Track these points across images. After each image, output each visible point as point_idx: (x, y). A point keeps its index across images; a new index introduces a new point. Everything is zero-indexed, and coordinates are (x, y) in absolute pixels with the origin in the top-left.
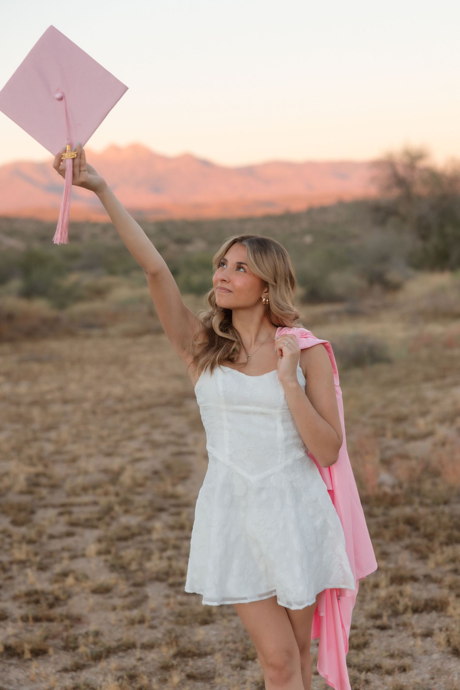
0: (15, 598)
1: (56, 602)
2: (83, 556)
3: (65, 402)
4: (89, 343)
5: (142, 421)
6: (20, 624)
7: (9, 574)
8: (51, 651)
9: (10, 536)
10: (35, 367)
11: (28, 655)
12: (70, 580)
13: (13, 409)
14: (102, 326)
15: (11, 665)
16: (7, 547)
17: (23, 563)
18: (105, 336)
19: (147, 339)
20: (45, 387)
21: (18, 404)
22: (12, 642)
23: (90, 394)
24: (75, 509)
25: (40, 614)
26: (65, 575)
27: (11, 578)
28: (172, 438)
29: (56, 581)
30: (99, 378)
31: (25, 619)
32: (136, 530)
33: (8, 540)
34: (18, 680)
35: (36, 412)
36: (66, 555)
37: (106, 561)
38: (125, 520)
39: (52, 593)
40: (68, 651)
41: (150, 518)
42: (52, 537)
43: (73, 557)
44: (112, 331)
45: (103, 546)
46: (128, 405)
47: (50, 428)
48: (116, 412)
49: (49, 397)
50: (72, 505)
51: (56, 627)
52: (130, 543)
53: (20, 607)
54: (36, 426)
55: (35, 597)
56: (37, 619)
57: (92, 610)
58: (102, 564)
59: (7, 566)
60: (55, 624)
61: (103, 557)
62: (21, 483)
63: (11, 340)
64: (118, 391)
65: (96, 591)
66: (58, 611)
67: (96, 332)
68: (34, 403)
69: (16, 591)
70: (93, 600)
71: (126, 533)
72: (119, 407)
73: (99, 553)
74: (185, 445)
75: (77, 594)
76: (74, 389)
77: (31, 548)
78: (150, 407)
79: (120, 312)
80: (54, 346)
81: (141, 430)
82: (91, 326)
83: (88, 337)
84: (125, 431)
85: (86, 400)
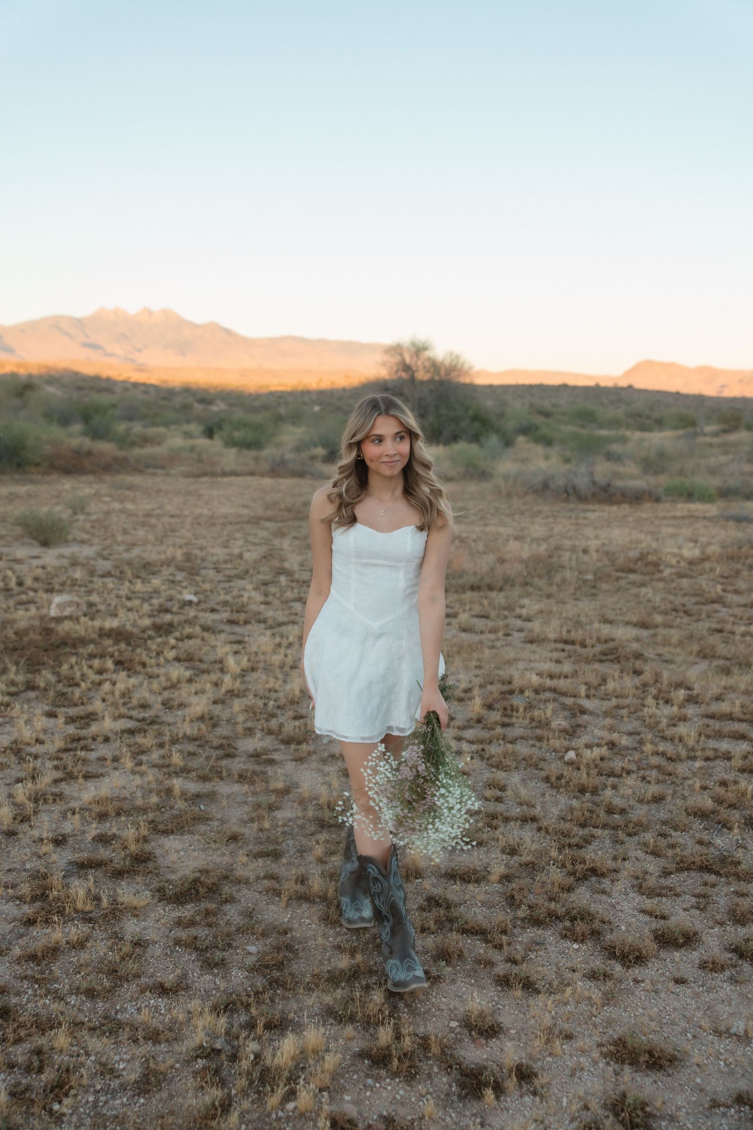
3: (172, 516)
4: (158, 479)
5: (238, 531)
10: (130, 494)
13: (134, 518)
14: (163, 468)
18: (168, 475)
19: (205, 479)
20: (149, 507)
21: (136, 516)
23: (186, 513)
28: (264, 541)
30: (185, 503)
44: (172, 472)
46: (221, 521)
47: (173, 531)
48: (214, 524)
49: (155, 512)
54: (160, 528)
64: (206, 512)
67: (159, 471)
68: (148, 515)
72: (214, 521)
78: (237, 523)
79: (174, 458)
80: (130, 479)
81: (238, 535)
82: (155, 467)
83: (154, 474)
84: (228, 535)
85: (187, 516)
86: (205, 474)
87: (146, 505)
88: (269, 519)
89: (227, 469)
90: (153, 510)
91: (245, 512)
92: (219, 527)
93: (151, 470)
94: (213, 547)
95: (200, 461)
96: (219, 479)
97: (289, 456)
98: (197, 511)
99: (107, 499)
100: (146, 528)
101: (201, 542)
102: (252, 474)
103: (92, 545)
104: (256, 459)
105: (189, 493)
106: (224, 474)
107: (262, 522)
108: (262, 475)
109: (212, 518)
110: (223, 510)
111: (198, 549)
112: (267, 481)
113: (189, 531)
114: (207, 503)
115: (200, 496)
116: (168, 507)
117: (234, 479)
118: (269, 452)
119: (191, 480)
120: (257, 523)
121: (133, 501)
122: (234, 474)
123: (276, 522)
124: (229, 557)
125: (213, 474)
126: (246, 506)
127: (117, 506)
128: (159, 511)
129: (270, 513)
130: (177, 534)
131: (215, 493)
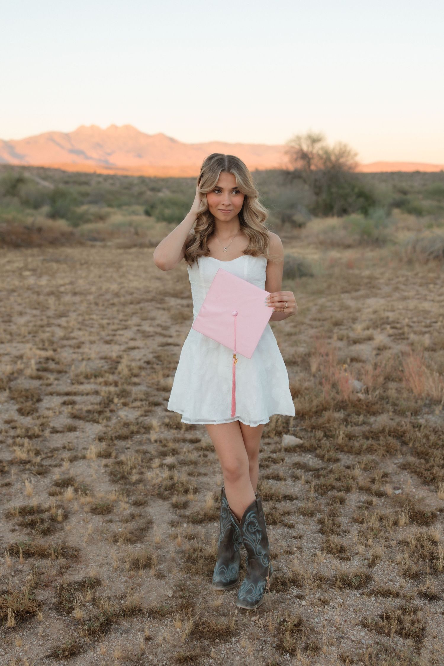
3: (75, 294)
4: (94, 251)
5: (134, 313)
13: (35, 297)
21: (38, 293)
23: (93, 289)
24: (78, 399)
32: (135, 428)
35: (51, 301)
44: (109, 244)
45: (104, 446)
46: (122, 299)
48: (113, 305)
49: (62, 289)
50: (75, 394)
54: (51, 312)
62: (32, 367)
63: (39, 246)
64: (114, 287)
68: (51, 293)
71: (125, 431)
72: (116, 300)
83: (93, 246)
85: (90, 293)
86: (136, 245)
87: (62, 279)
92: (115, 309)
98: (105, 286)
99: (27, 273)
100: (35, 312)
107: (167, 299)
110: (135, 284)
116: (81, 282)
120: (162, 301)
123: (183, 298)
126: (159, 279)
127: (31, 281)
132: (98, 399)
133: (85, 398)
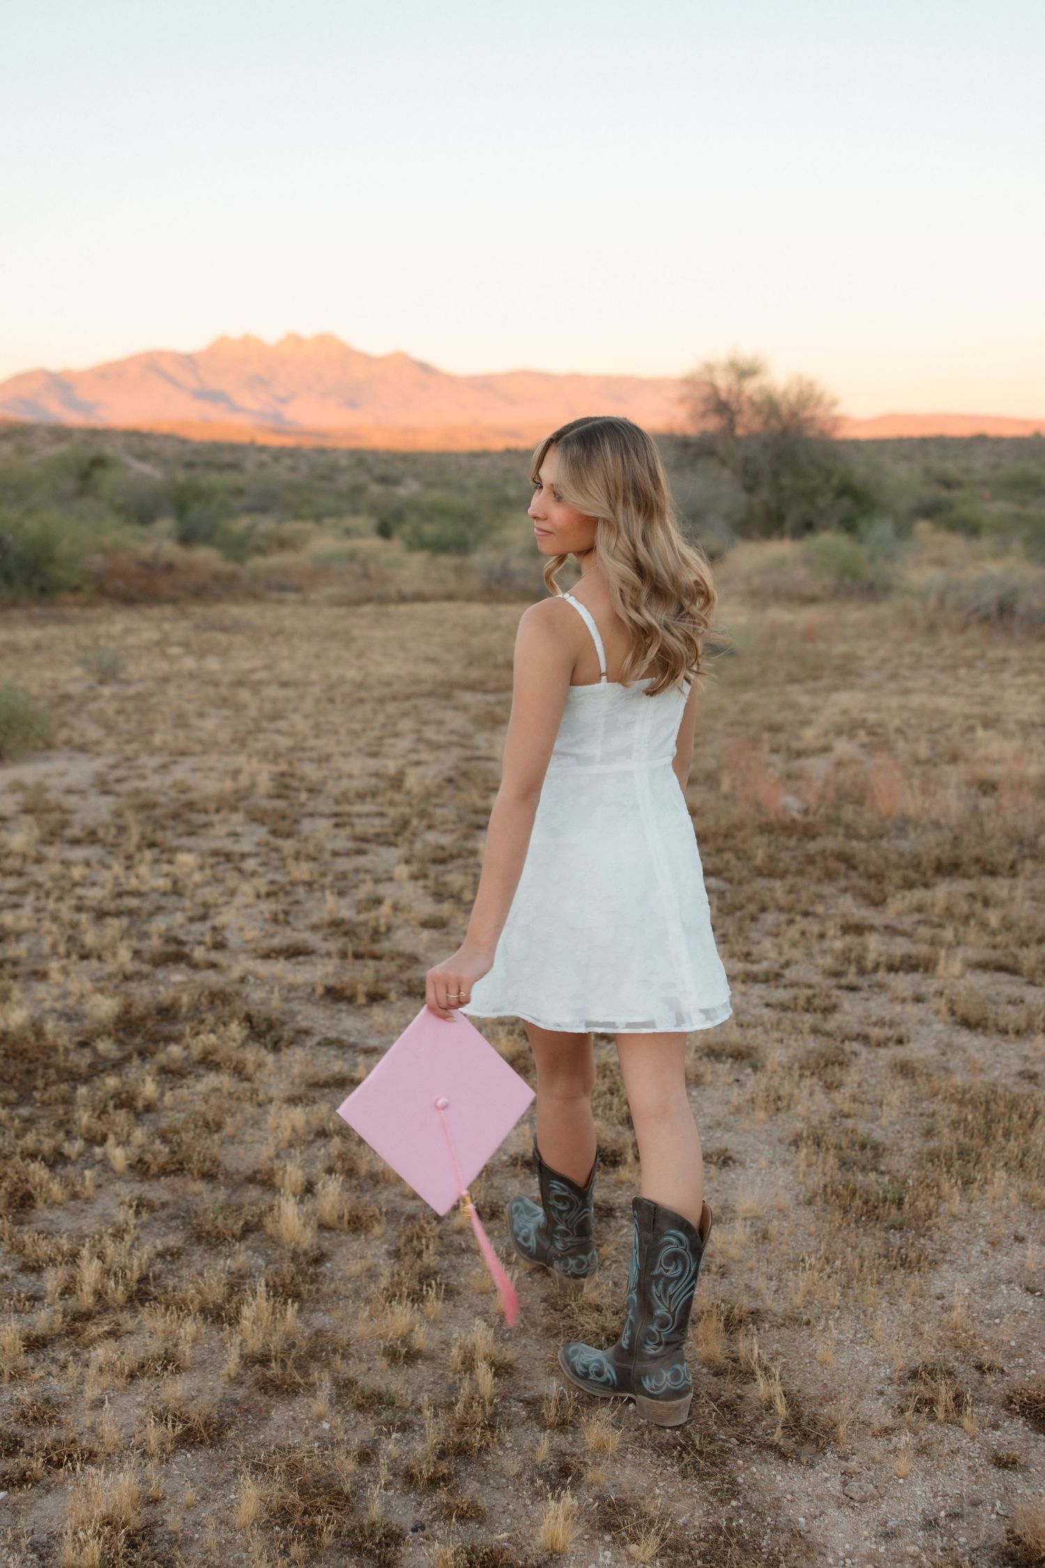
0: (315, 928)
1: (376, 935)
2: (391, 879)
3: (284, 684)
4: (285, 611)
5: (405, 715)
6: (336, 961)
7: (296, 897)
8: (393, 996)
9: (277, 850)
10: (223, 638)
11: (362, 1000)
12: (385, 909)
13: (211, 691)
14: (298, 589)
15: (340, 1011)
16: (277, 863)
17: (309, 885)
18: (305, 602)
19: (368, 609)
20: (247, 665)
21: (216, 684)
22: (331, 982)
23: (314, 676)
24: (356, 821)
25: (362, 949)
26: (378, 902)
27: (297, 902)
28: (455, 738)
29: (367, 909)
30: (318, 656)
31: (343, 955)
32: (455, 852)
33: (274, 855)
34: (359, 1031)
35: (245, 695)
36: (368, 877)
37: (425, 887)
38: (432, 837)
39: (365, 923)
40: (415, 997)
41: (466, 837)
42: (335, 854)
43: (377, 881)
44: (313, 596)
45: (414, 868)
46: (376, 693)
47: (276, 716)
48: (361, 701)
49: (256, 677)
50: (349, 815)
51: (388, 967)
52: (450, 866)
53: (325, 940)
54: (252, 712)
55: (344, 928)
56: (358, 956)
57: (429, 948)
58: (421, 891)
59: (288, 888)
60: (384, 963)
61: (421, 883)
62: (264, 783)
63: (173, 601)
64: (352, 673)
65: (426, 924)
66: (385, 946)
67: (291, 596)
68: (239, 683)
69: (314, 919)
70: (426, 935)
71: (440, 854)
72: (363, 694)
73: (414, 877)
74: (477, 748)
75: (399, 927)
76: (287, 668)
77: (311, 865)
78: (408, 697)
79: (321, 571)
80: (235, 611)
81: (406, 725)
82: (283, 588)
83: (281, 602)
84: (384, 726)
85: (313, 684)
86: (368, 600)
87: (246, 660)
88: (471, 687)
89: (408, 589)
90: (253, 671)
91: (427, 671)
92: (368, 707)
93: (275, 595)
94: (345, 755)
95: (366, 576)
96: (392, 608)
97: (516, 564)
98: (335, 672)
99: (175, 650)
100: (224, 712)
101: (325, 744)
102: (450, 597)
103: (98, 754)
104: (459, 571)
105: (332, 635)
106: (403, 599)
107: (458, 693)
108: (469, 599)
109: (361, 686)
110: (388, 669)
111: (311, 760)
112: (477, 611)
113: (306, 717)
114: (360, 655)
115: (349, 640)
116: (285, 665)
117: (418, 607)
118: (482, 558)
119: (343, 611)
120: (448, 696)
121: (224, 653)
122: (420, 597)
123: (485, 692)
124: (373, 781)
125: (383, 600)
126: (433, 660)
127: (189, 663)
128: (262, 675)
129: (475, 674)
130: (282, 725)
131: (379, 634)
132: (386, 821)
133: (364, 820)
